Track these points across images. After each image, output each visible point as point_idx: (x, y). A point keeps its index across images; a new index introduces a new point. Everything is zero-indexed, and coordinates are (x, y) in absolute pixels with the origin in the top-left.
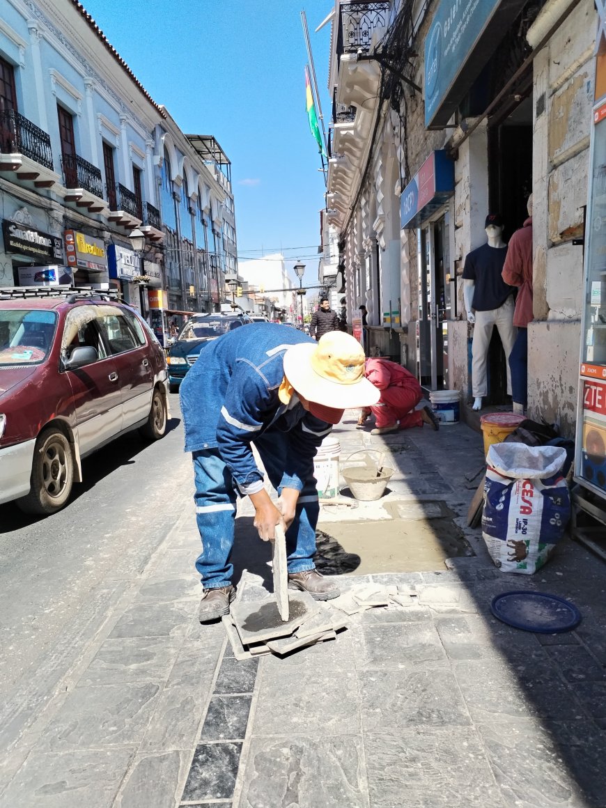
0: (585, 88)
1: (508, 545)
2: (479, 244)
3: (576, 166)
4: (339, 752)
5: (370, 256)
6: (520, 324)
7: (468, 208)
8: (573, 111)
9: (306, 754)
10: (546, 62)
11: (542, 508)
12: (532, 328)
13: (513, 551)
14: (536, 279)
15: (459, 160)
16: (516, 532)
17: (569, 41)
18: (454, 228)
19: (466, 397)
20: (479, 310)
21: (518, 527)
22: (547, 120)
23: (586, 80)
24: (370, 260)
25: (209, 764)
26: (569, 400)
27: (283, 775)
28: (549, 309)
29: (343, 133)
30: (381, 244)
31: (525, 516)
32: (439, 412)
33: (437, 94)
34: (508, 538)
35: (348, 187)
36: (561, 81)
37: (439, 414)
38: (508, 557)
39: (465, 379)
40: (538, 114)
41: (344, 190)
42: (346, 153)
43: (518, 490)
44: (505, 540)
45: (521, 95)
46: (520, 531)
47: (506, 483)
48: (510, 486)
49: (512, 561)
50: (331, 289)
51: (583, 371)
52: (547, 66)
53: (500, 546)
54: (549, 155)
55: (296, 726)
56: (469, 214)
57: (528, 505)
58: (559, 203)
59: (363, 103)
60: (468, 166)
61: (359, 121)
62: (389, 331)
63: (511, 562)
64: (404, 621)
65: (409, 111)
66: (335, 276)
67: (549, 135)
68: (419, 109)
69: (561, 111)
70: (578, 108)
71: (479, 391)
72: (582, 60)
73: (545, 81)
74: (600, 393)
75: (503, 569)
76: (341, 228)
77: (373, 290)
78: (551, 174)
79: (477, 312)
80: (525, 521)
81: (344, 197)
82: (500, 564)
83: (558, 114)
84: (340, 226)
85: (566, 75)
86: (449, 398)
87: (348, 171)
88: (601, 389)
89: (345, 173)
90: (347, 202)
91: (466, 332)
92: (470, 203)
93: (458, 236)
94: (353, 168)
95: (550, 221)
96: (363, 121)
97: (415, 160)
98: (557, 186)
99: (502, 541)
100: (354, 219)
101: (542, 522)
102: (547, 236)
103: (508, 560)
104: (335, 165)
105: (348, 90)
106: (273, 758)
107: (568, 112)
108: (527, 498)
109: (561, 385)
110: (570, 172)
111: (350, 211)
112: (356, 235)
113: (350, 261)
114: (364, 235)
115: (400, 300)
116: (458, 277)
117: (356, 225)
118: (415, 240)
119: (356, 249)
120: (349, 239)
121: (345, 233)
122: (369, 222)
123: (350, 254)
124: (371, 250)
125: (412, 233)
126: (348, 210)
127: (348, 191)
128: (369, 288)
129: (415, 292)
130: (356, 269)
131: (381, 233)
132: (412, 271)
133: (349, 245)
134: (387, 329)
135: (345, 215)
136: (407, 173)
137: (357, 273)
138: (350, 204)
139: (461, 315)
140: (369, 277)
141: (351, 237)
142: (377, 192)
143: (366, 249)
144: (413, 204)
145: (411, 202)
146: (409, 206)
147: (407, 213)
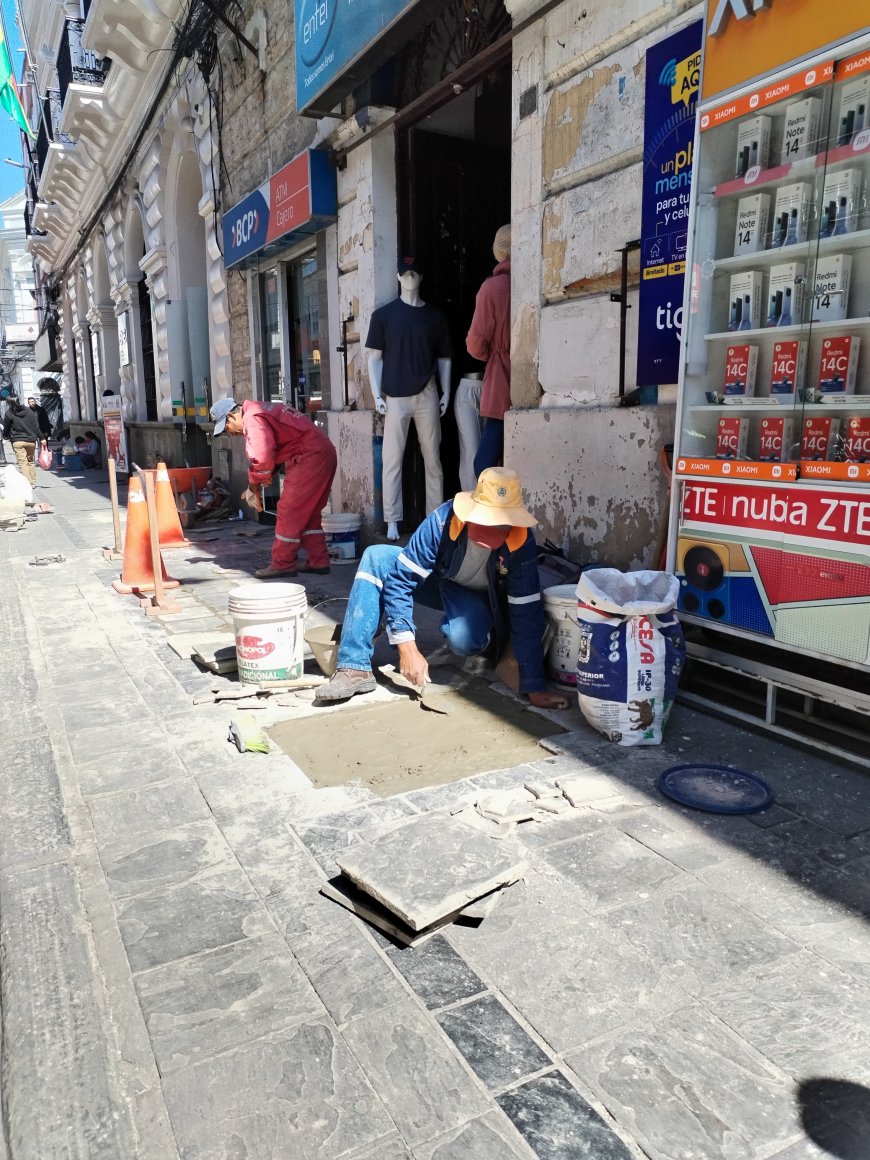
0: (616, 87)
1: (629, 709)
2: (387, 298)
3: (597, 194)
4: (700, 1037)
5: (127, 312)
6: (491, 413)
7: (369, 242)
8: (591, 117)
9: (661, 1055)
10: (539, 42)
11: (664, 653)
12: (510, 420)
13: (637, 715)
14: (518, 349)
15: (346, 170)
16: (639, 690)
17: (584, 16)
18: (337, 272)
19: (370, 522)
20: (393, 396)
21: (641, 681)
22: (540, 124)
23: (617, 76)
24: (127, 319)
25: (546, 1121)
26: (588, 515)
27: (665, 1097)
28: (542, 392)
29: (85, 101)
30: (156, 292)
31: (647, 666)
32: (334, 546)
33: (330, 58)
34: (629, 699)
35: (77, 196)
36: (565, 70)
37: (333, 548)
38: (631, 725)
39: (368, 497)
40: (523, 115)
41: (69, 200)
42: (82, 137)
43: (634, 632)
44: (625, 701)
45: (463, 85)
46: (643, 687)
47: (615, 623)
48: (622, 628)
49: (637, 729)
50: (20, 364)
51: (681, 468)
52: (541, 46)
53: (617, 711)
54: (543, 175)
55: (603, 1020)
56: (372, 253)
57: (648, 651)
58: (563, 245)
59: (127, 55)
60: (370, 180)
61: (114, 88)
62: (181, 430)
63: (636, 732)
64: (579, 833)
65: (226, 83)
66: (31, 344)
67: (543, 146)
68: (249, 82)
69: (567, 113)
70: (603, 114)
71: (393, 514)
72: (605, 47)
73: (537, 68)
74: (712, 496)
75: (626, 742)
76: (53, 263)
77: (135, 365)
78: (547, 202)
79: (389, 398)
80: (649, 673)
81: (65, 211)
82: (620, 736)
83: (561, 117)
84: (51, 259)
85: (576, 64)
86: (348, 525)
87: (80, 167)
88: (715, 491)
89: (75, 170)
90: (71, 220)
91: (371, 428)
92: (374, 237)
93: (343, 286)
94: (91, 164)
95: (545, 269)
96: (122, 87)
97: (240, 163)
98: (560, 219)
99: (620, 704)
100: (84, 251)
101: (666, 673)
102: (541, 289)
103: (631, 729)
104: (61, 155)
105: (107, 29)
106: (627, 1078)
107: (581, 117)
108: (646, 641)
109: (572, 496)
110: (586, 202)
111: (78, 236)
112: (92, 277)
113: (75, 319)
114: (113, 278)
115: (208, 381)
116: (348, 346)
117: (91, 260)
118: (241, 288)
119: (91, 299)
120: (71, 282)
121: (64, 273)
122: (125, 256)
123: (74, 307)
124: (130, 302)
125: (236, 277)
126: (71, 235)
127: (76, 202)
128: (127, 362)
129: (241, 368)
130: (90, 332)
131: (156, 276)
132: (235, 336)
133: (72, 293)
134: (178, 426)
135: (64, 243)
136: (222, 182)
137: (94, 338)
138: (78, 225)
139: (354, 403)
140: (126, 345)
141: (76, 279)
142: (147, 209)
143: (118, 300)
144: (255, 231)
145: (250, 227)
146: (246, 234)
147: (239, 244)
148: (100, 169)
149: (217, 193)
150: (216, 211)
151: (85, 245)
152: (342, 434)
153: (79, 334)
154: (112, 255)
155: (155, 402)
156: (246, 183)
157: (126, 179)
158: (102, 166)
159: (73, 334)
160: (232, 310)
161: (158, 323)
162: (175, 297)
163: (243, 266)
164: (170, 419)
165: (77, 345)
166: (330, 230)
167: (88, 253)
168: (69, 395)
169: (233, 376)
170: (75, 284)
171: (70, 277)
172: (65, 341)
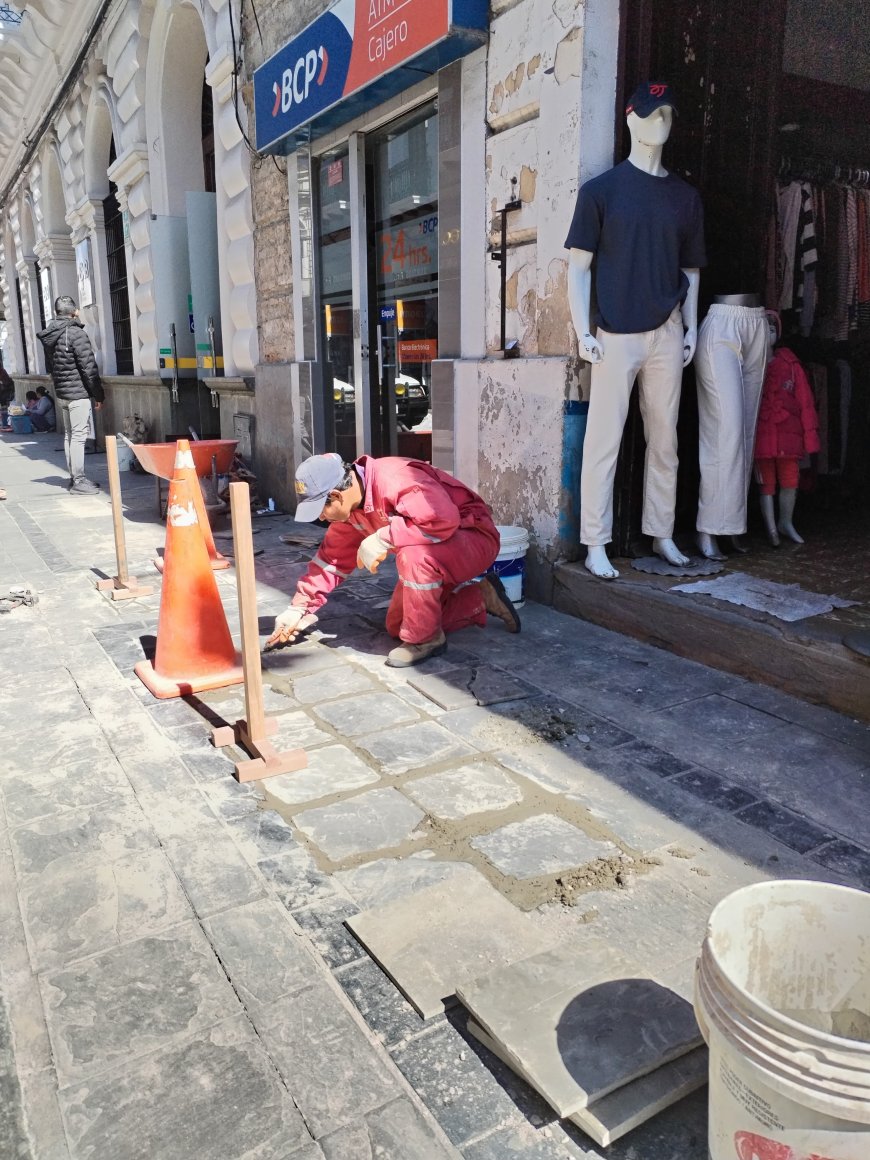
5: (88, 239)
7: (571, 63)
18: (482, 132)
20: (616, 332)
24: (89, 247)
30: (132, 208)
62: (170, 387)
77: (100, 305)
79: (607, 335)
91: (562, 387)
92: (584, 52)
111: (24, 150)
112: (41, 199)
113: (20, 255)
114: (70, 198)
115: (216, 322)
116: (508, 251)
117: (39, 178)
118: (274, 185)
119: (39, 228)
120: (13, 210)
121: (5, 199)
122: (86, 168)
123: (17, 240)
124: (93, 225)
125: (269, 167)
126: (13, 151)
127: (20, 105)
128: (89, 301)
129: (273, 301)
130: (38, 269)
131: (130, 188)
132: (263, 255)
133: (15, 224)
134: (167, 382)
135: (5, 161)
136: (243, 30)
137: (44, 275)
138: (22, 137)
139: (515, 347)
140: (88, 282)
141: (19, 206)
142: (117, 99)
143: (76, 225)
144: (320, 82)
145: (309, 77)
146: (301, 88)
147: (285, 108)
148: (51, 56)
149: (237, 46)
150: (236, 73)
151: (31, 161)
152: (485, 397)
153: (24, 272)
154: (68, 167)
155: (130, 352)
156: (287, 23)
157: (86, 65)
158: (54, 51)
159: (16, 272)
160: (258, 219)
161: (134, 250)
162: (163, 209)
163: (282, 150)
164: (152, 373)
165: (22, 286)
166: (469, 61)
167: (36, 171)
168: (13, 345)
169: (259, 313)
170: (19, 212)
171: (12, 204)
172: (6, 281)
